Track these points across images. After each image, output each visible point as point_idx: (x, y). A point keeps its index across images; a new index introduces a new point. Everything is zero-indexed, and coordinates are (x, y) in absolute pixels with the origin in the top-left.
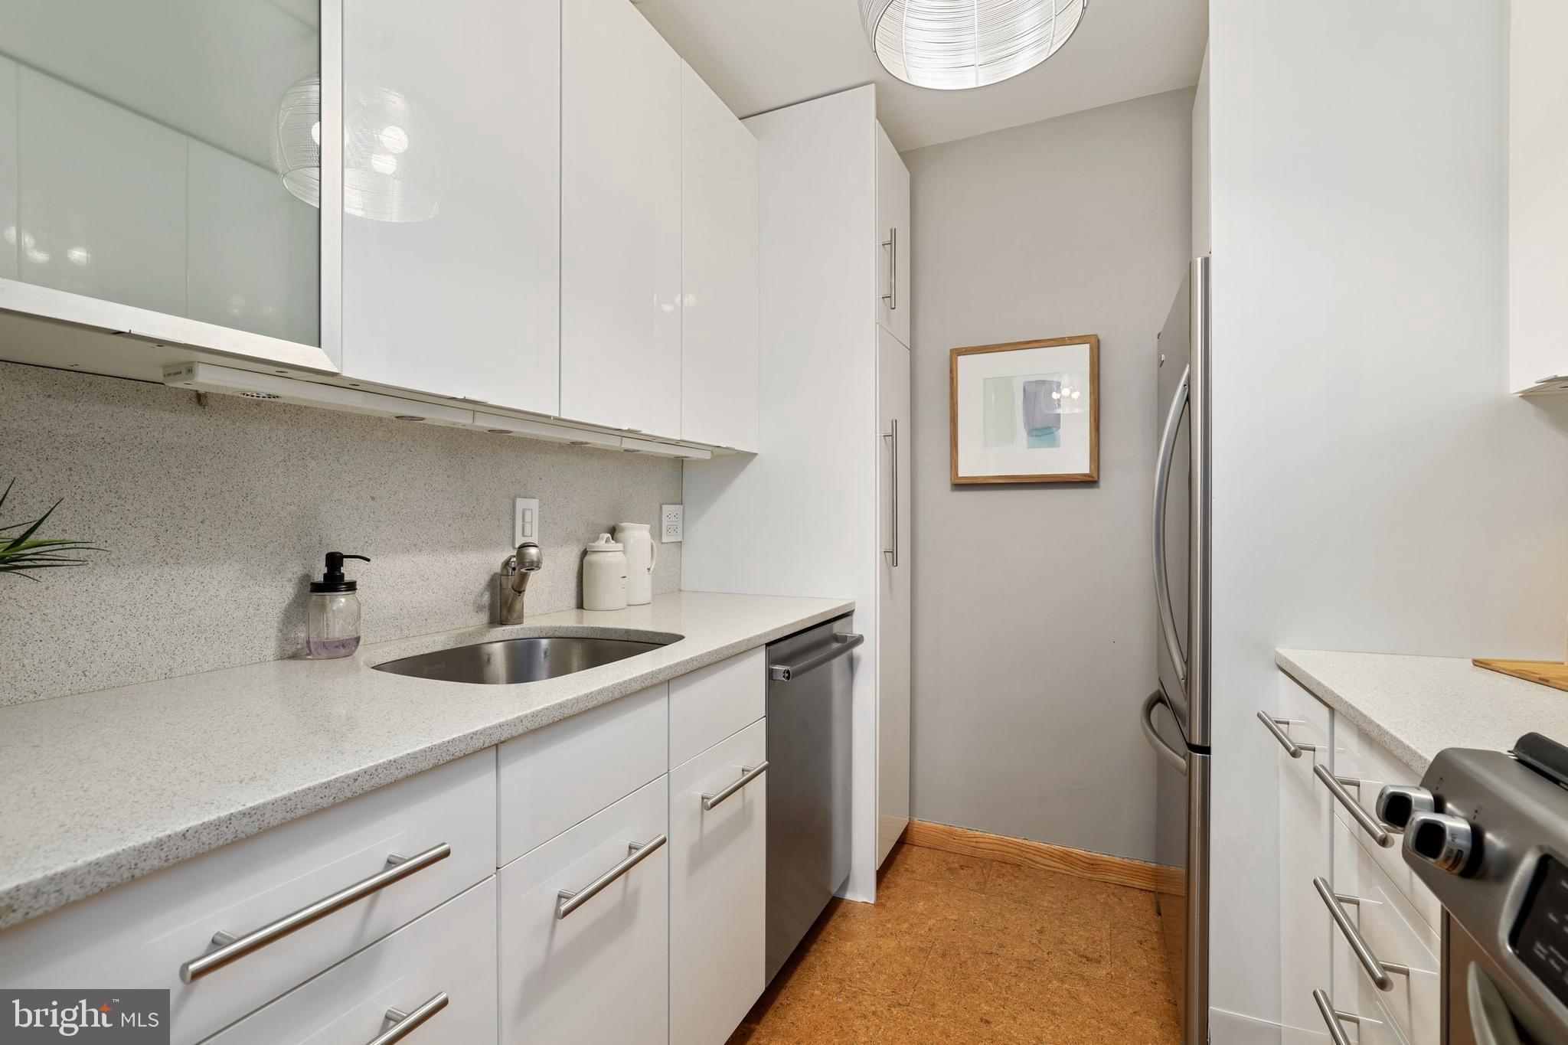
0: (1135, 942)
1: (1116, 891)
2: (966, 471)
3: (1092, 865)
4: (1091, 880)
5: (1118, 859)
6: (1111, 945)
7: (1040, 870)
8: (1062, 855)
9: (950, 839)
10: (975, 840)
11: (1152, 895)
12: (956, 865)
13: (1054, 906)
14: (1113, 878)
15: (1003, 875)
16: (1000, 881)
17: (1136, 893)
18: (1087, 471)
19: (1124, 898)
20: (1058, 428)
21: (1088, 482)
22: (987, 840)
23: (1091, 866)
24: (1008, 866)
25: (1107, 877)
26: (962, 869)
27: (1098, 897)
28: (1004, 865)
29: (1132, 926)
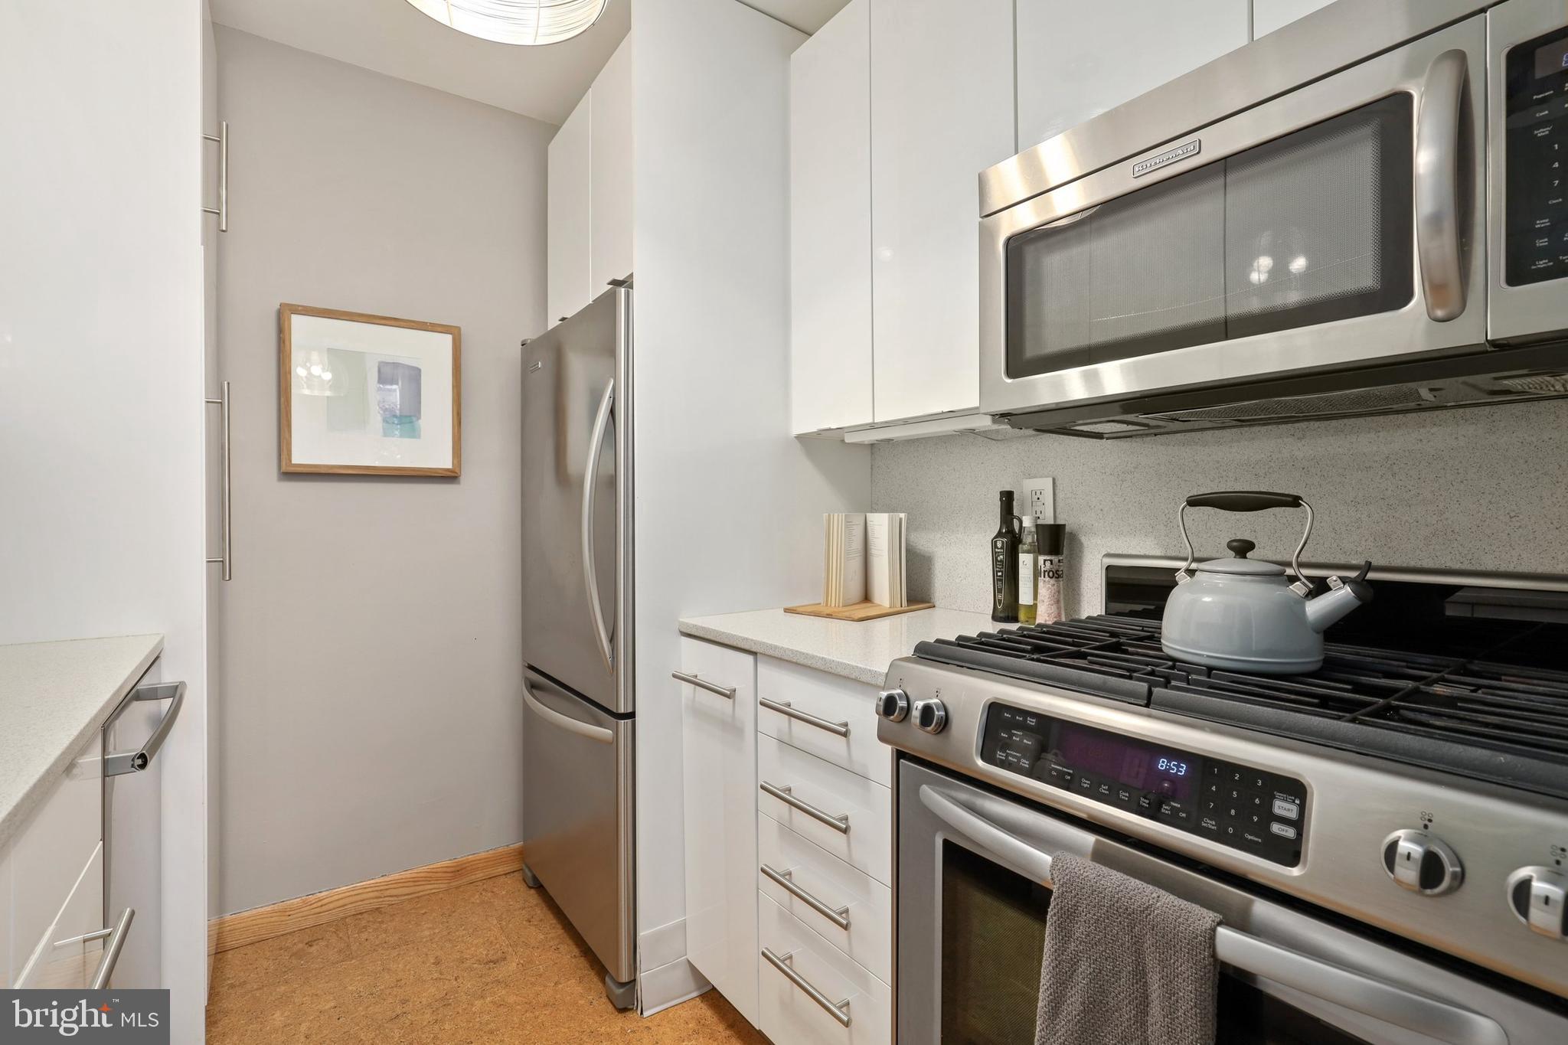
0: (524, 922)
1: (485, 886)
2: (301, 456)
3: (458, 871)
4: (457, 888)
5: (484, 854)
6: (508, 938)
7: (402, 902)
8: (428, 875)
9: (283, 918)
10: (320, 904)
11: (515, 874)
12: (300, 946)
13: (437, 931)
14: (480, 875)
15: (365, 927)
16: (364, 936)
17: (502, 879)
18: (450, 466)
19: (495, 889)
20: (419, 418)
21: (449, 477)
22: (336, 897)
23: (457, 873)
24: (365, 915)
25: (473, 877)
26: (311, 946)
27: (473, 900)
28: (360, 916)
29: (515, 910)
